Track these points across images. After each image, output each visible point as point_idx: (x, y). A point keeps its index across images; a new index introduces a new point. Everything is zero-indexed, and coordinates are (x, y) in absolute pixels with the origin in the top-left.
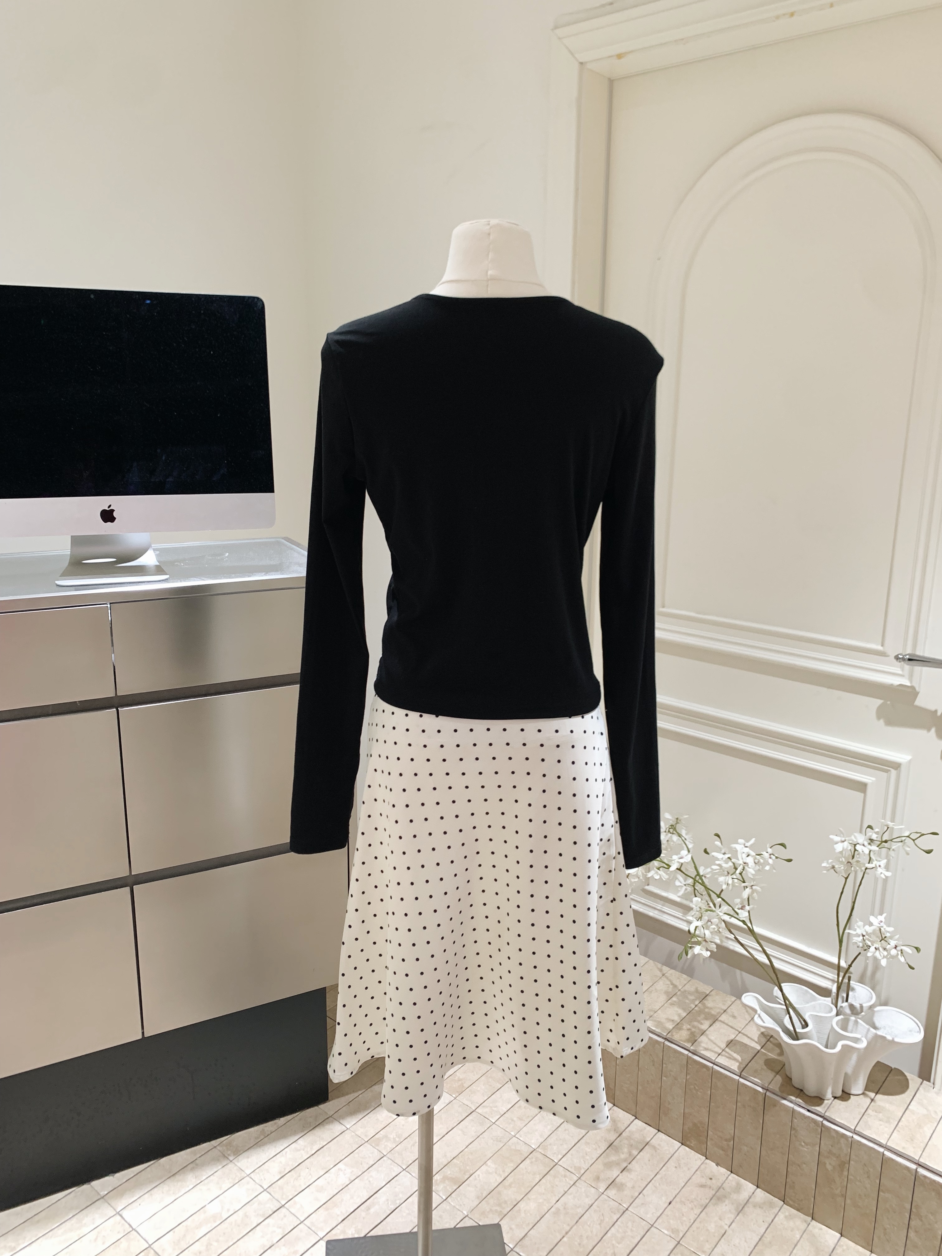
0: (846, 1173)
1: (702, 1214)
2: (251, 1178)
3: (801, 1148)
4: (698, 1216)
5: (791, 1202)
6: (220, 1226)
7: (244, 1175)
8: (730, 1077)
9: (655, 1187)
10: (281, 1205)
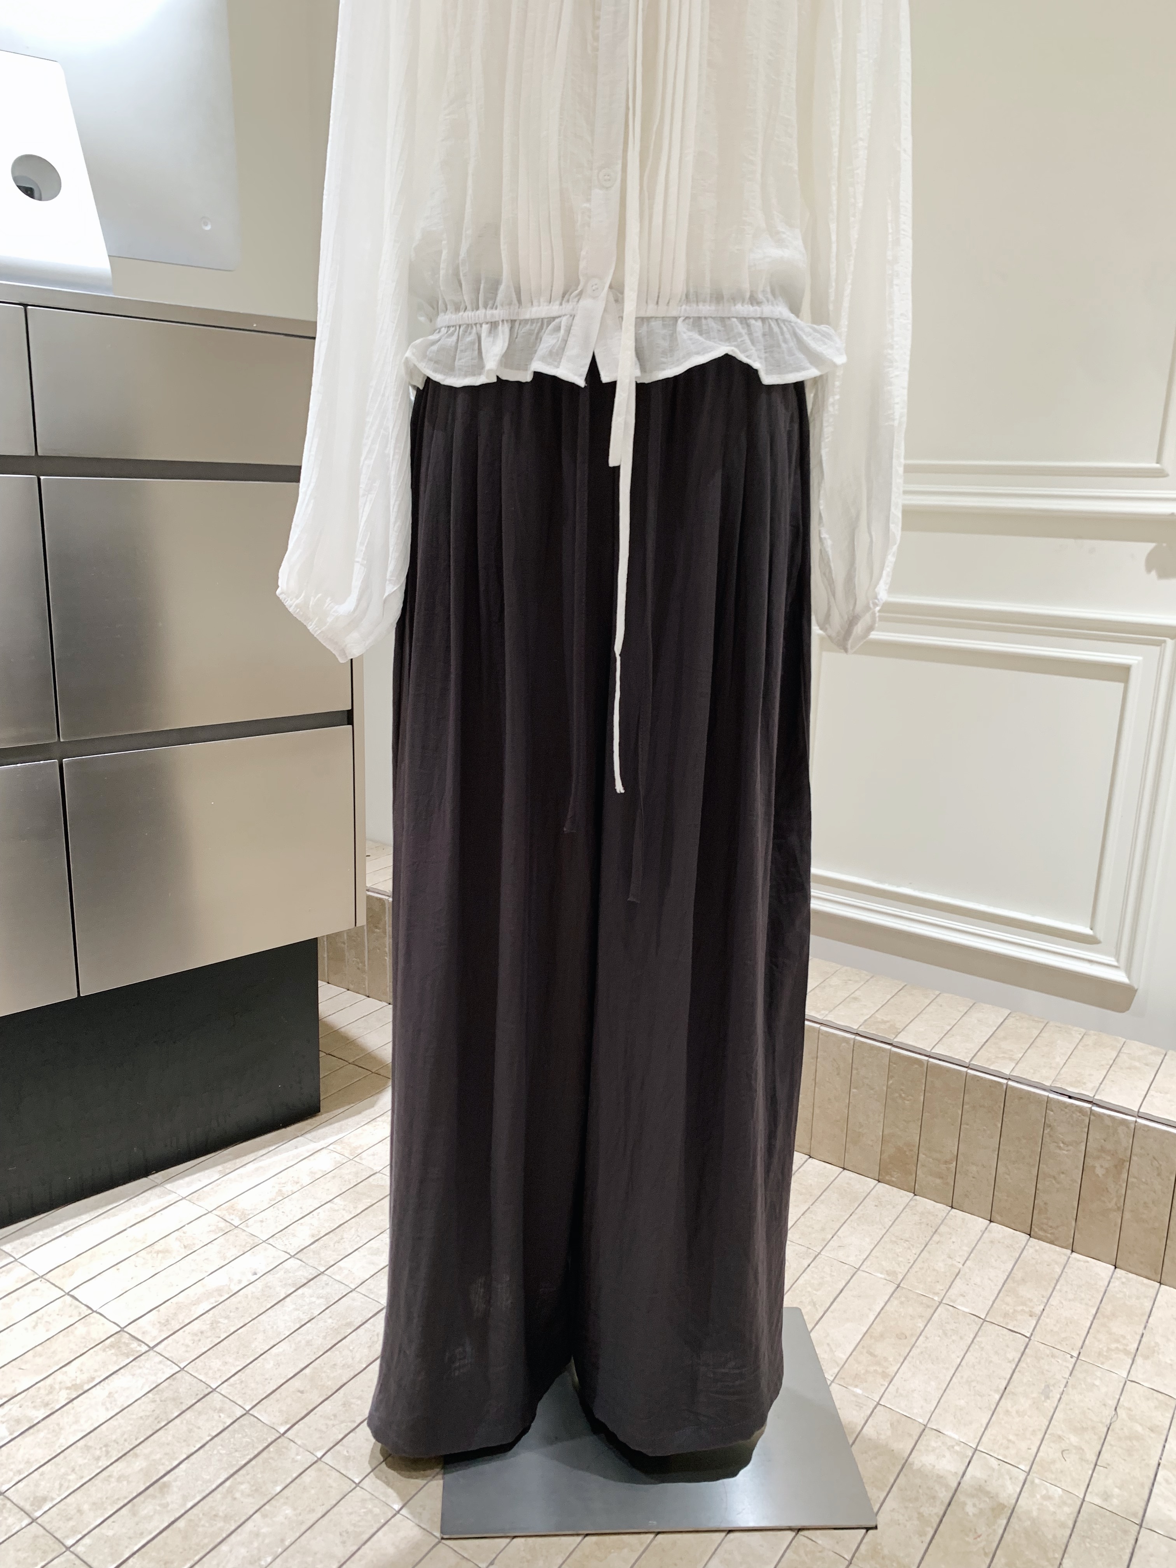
0: (1125, 1176)
1: (922, 1254)
2: (269, 1244)
3: (1058, 1151)
4: (920, 1255)
5: (1041, 1233)
6: (228, 1300)
7: (257, 1241)
8: (954, 1069)
9: (854, 1228)
10: (320, 1273)
